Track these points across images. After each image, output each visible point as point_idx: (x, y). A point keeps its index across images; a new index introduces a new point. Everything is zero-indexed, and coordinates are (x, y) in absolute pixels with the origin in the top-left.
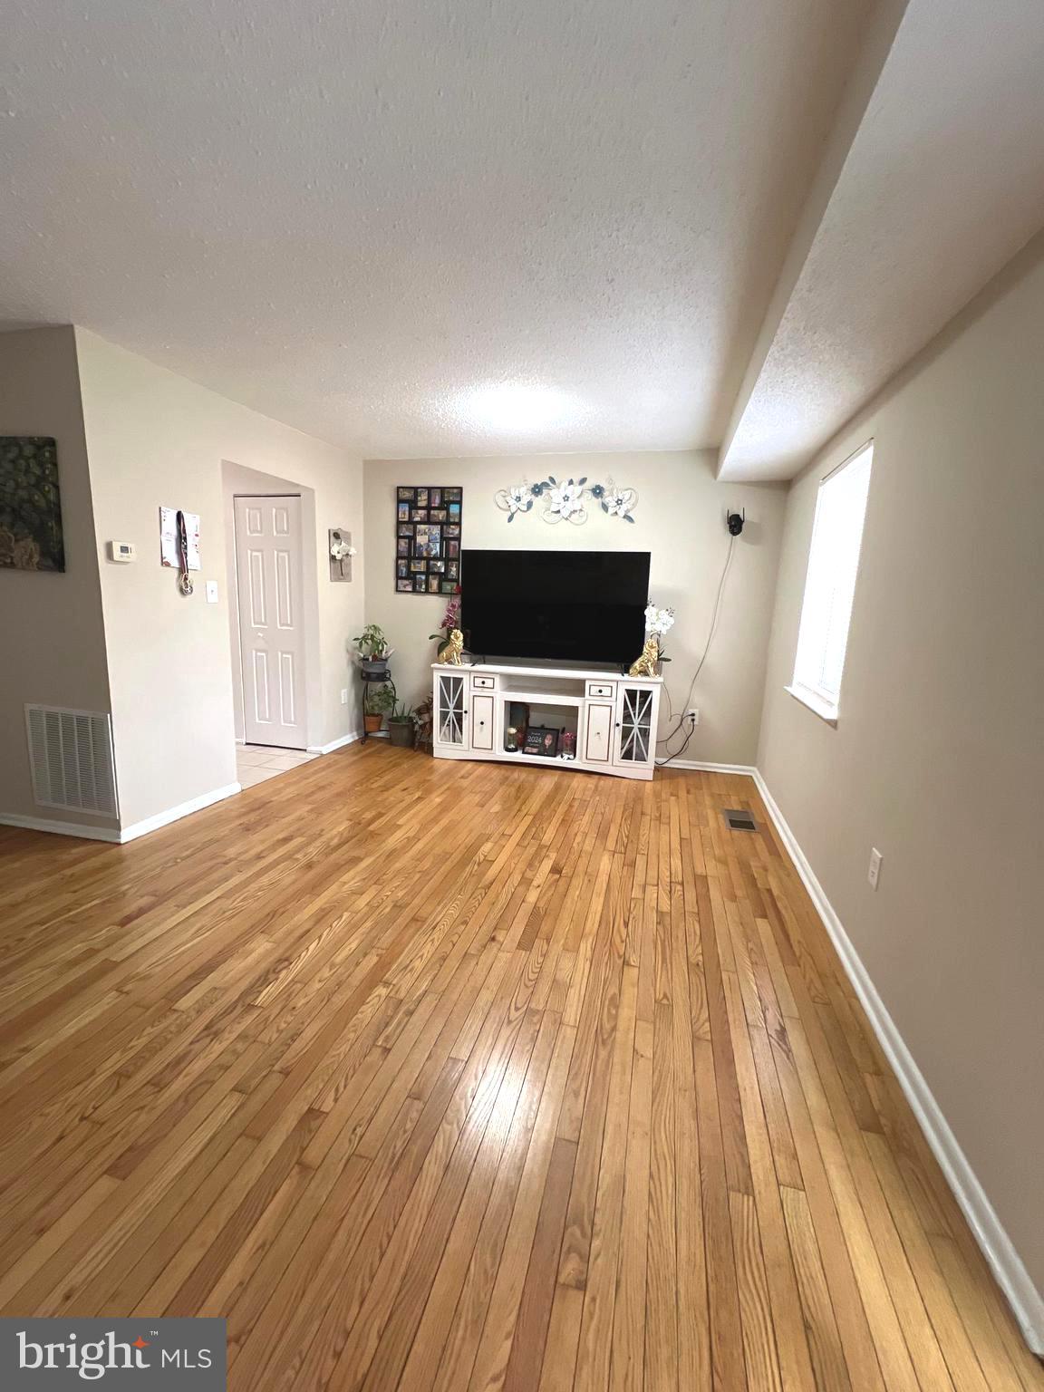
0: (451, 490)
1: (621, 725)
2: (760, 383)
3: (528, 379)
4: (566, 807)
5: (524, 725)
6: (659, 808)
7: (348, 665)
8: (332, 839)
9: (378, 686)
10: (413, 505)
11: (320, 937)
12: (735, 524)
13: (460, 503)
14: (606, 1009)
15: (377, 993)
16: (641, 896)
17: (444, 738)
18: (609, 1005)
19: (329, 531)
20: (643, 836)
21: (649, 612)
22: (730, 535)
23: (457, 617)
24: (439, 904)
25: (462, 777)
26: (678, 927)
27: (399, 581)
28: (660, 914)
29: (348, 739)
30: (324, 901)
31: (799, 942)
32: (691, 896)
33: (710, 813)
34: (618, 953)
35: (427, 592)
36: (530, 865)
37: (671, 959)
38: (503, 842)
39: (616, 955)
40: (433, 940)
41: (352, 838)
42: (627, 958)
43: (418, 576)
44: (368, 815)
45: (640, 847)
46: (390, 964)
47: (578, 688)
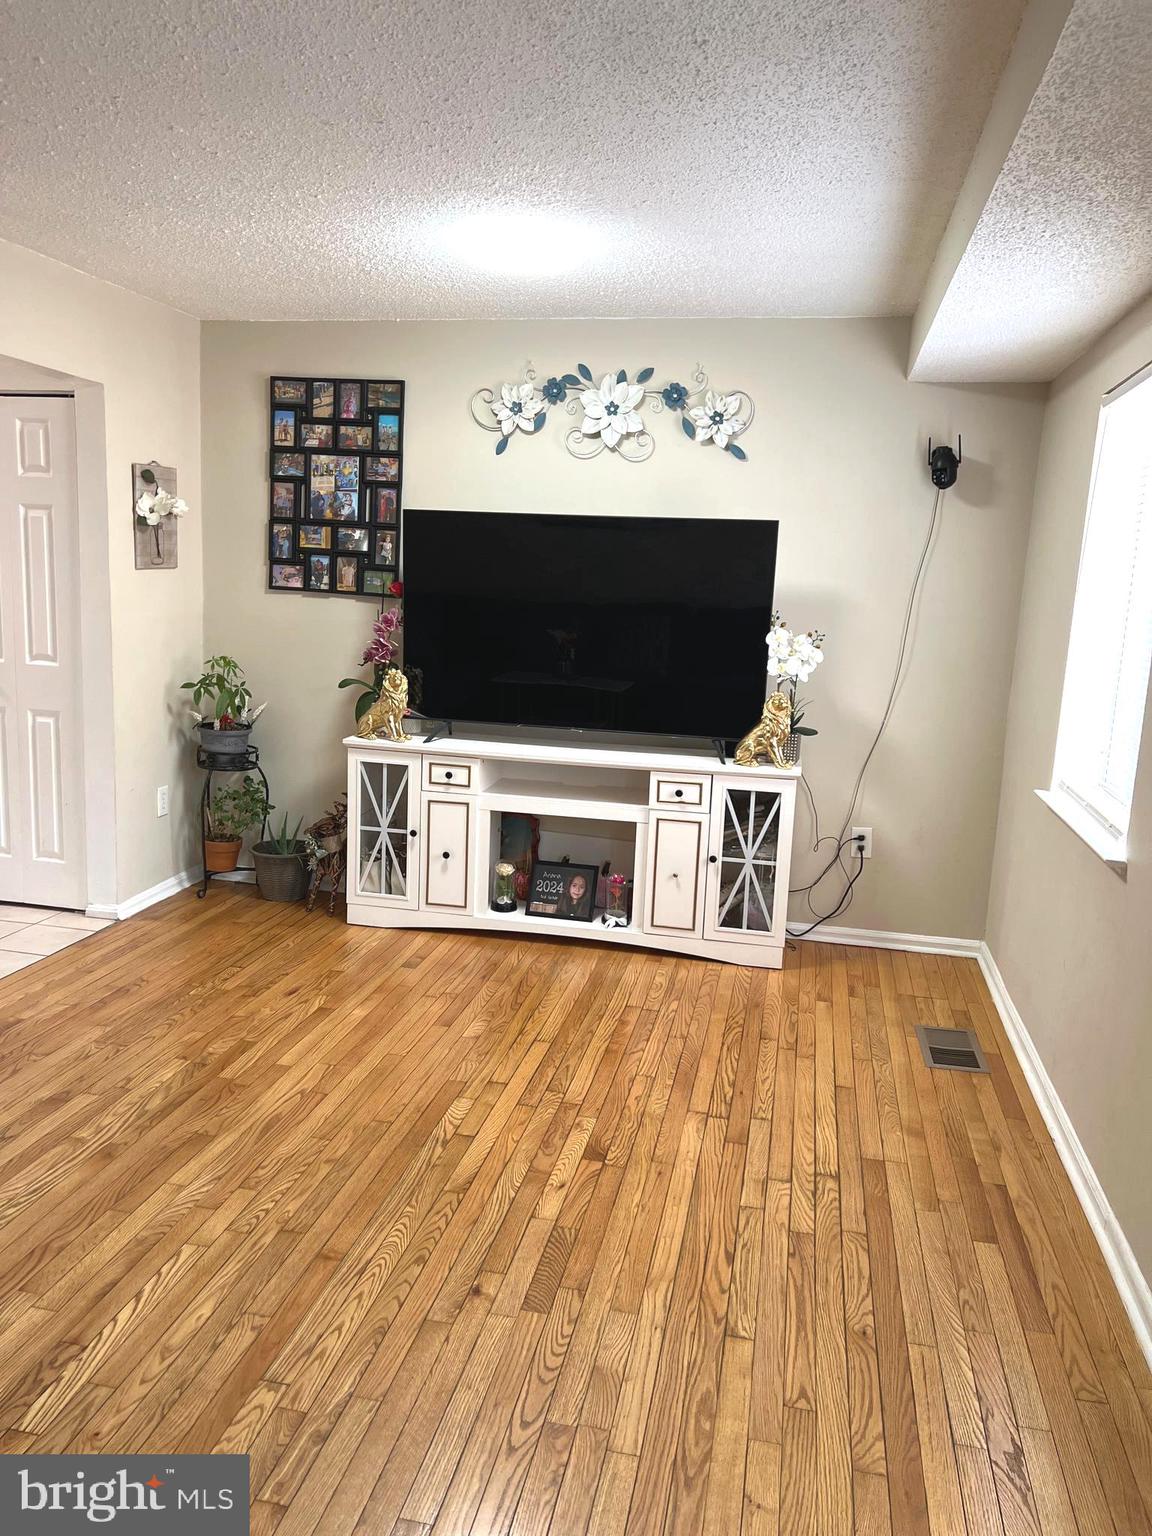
0: (381, 387)
1: (720, 859)
2: (981, 231)
3: (539, 195)
4: (613, 1024)
5: (529, 855)
6: (793, 1026)
7: (170, 739)
8: (152, 1095)
9: (232, 780)
10: (304, 415)
11: (138, 1297)
12: (943, 467)
13: (399, 412)
14: (692, 1422)
15: (255, 1402)
16: (758, 1203)
17: (368, 886)
18: (699, 1412)
19: (133, 467)
20: (763, 1082)
21: (776, 640)
22: (936, 488)
23: (395, 643)
24: (369, 1224)
25: (407, 965)
26: (827, 1260)
27: (276, 568)
28: (795, 1236)
29: (169, 887)
30: (141, 1223)
31: (1055, 1287)
32: (853, 1202)
33: (893, 1036)
34: (715, 1314)
35: (333, 590)
36: (545, 1143)
37: (814, 1322)
38: (490, 1098)
39: (711, 1317)
40: (360, 1295)
41: (191, 1093)
42: (732, 1323)
43: (314, 559)
44: (219, 1048)
45: (758, 1104)
46: (279, 1345)
47: (634, 786)
